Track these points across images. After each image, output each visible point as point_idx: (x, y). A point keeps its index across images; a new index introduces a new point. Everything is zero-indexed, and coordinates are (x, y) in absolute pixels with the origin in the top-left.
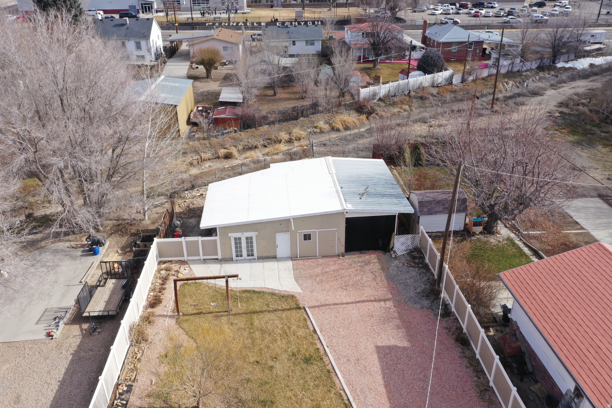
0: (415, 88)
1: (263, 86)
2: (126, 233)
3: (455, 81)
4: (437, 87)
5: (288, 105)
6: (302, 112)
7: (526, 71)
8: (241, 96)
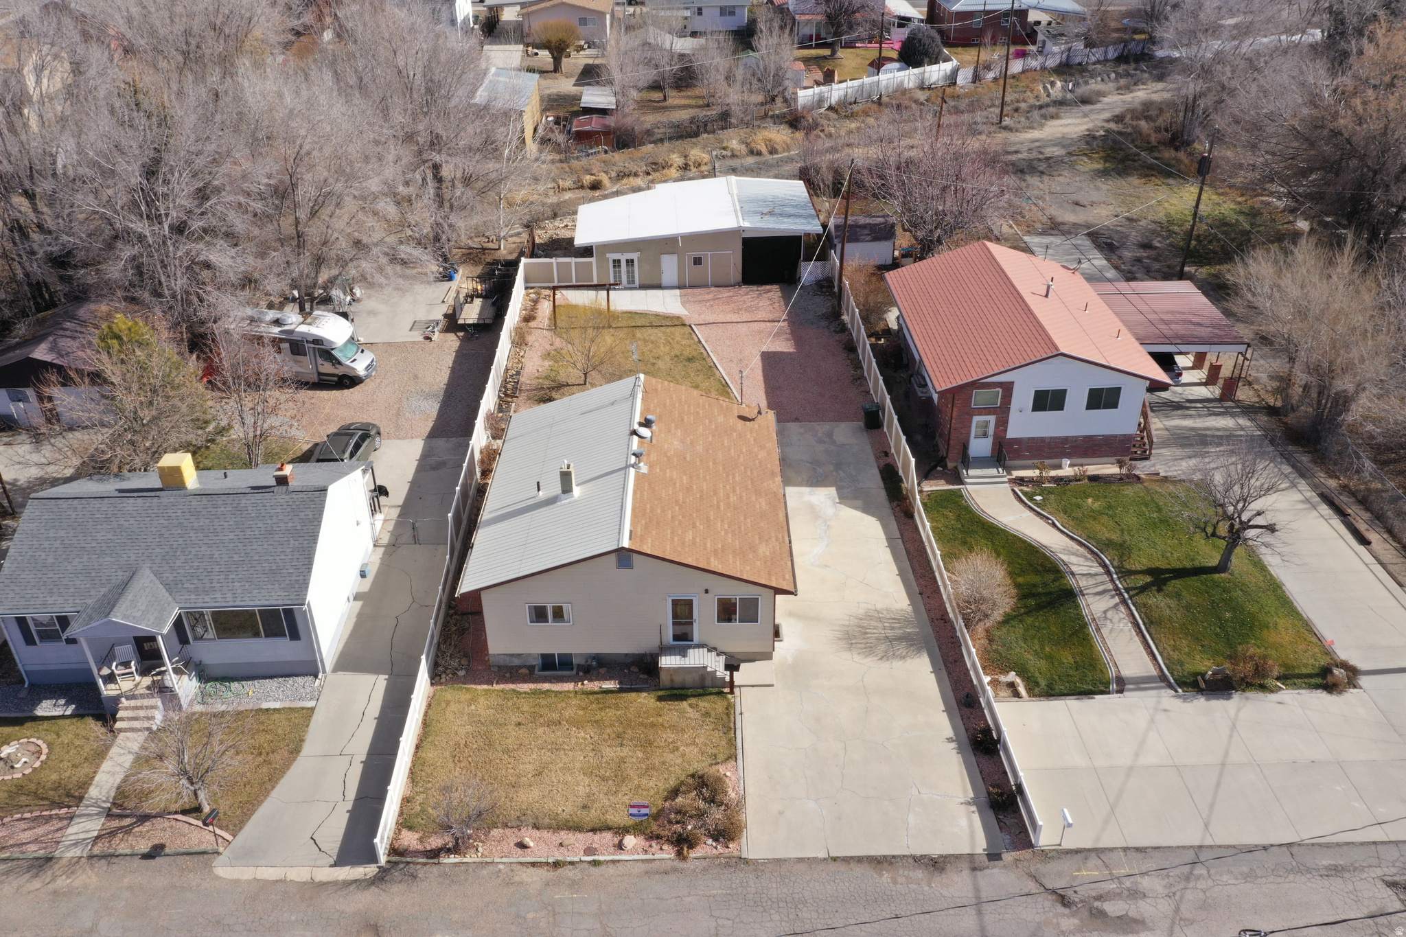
0: (890, 90)
1: (646, 85)
2: (480, 262)
3: (960, 80)
4: (929, 89)
5: (683, 115)
6: (706, 125)
7: (1094, 64)
8: (613, 100)
